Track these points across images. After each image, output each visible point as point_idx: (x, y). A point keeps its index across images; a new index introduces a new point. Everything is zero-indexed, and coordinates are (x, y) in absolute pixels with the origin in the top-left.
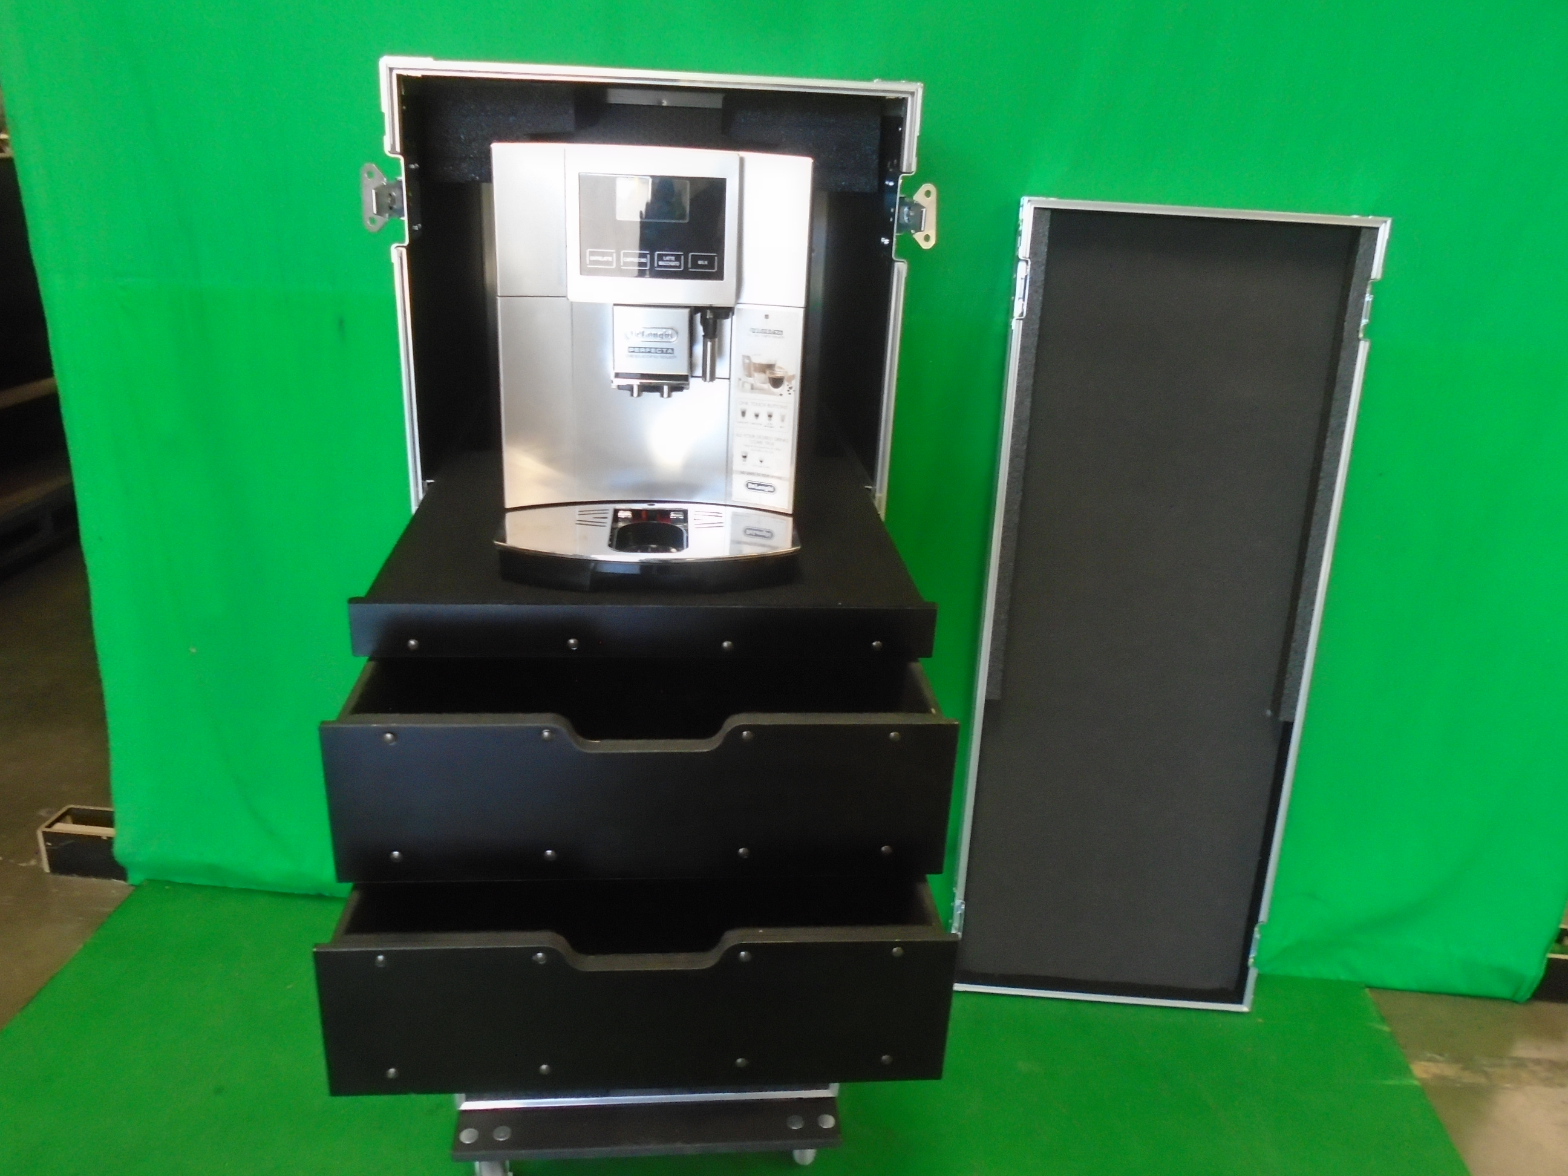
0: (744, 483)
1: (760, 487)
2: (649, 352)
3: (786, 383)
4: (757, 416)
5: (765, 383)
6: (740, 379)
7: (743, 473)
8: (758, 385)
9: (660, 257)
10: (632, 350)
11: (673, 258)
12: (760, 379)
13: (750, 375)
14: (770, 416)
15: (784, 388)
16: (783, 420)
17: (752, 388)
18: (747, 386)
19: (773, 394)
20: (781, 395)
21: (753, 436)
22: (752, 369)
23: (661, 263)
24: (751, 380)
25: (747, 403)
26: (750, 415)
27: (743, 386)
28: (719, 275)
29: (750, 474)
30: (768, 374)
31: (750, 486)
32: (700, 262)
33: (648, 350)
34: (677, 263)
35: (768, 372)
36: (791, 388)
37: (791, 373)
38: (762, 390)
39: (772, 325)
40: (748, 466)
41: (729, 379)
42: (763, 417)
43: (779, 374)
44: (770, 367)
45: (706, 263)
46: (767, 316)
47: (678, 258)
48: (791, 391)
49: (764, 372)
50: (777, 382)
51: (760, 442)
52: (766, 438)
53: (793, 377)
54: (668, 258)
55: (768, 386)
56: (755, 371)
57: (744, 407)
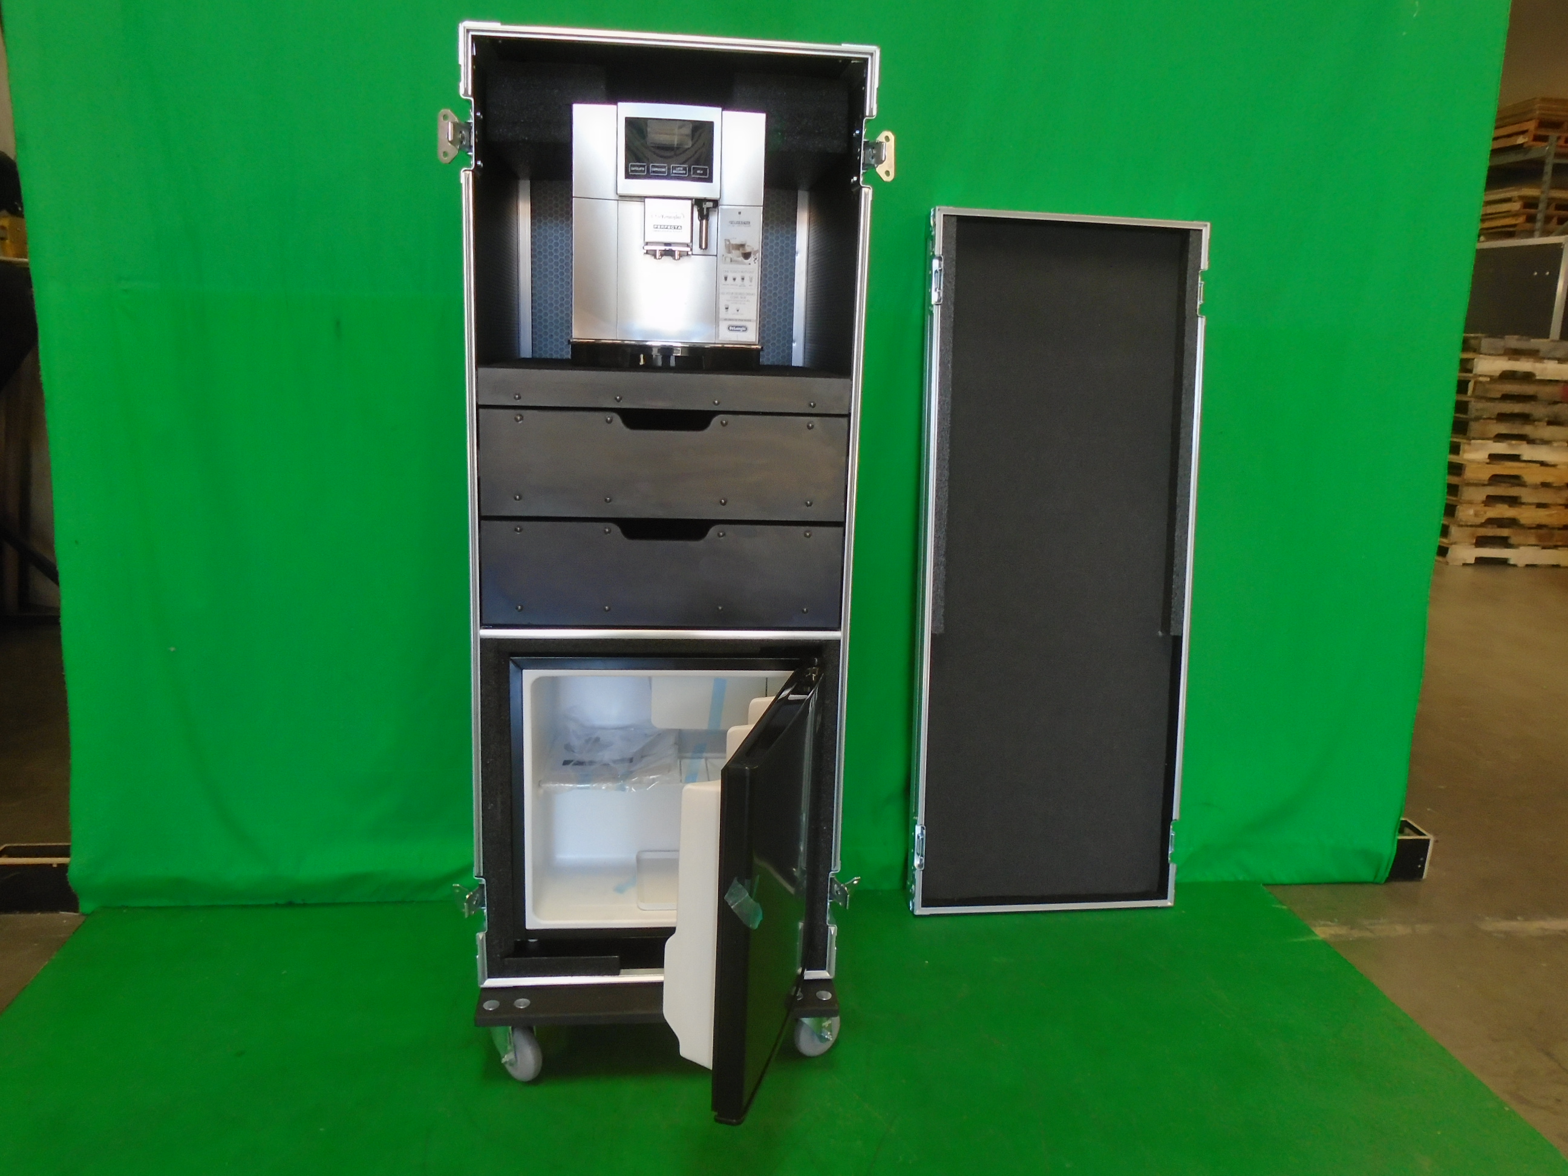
0: (727, 327)
1: (737, 329)
2: (667, 228)
3: (752, 256)
4: (734, 279)
5: (738, 257)
6: (723, 255)
7: (726, 320)
8: (735, 258)
9: (674, 168)
10: (656, 227)
11: (682, 169)
12: (736, 254)
13: (729, 252)
14: (743, 279)
15: (751, 259)
16: (751, 281)
17: (731, 261)
18: (728, 260)
19: (745, 264)
20: (750, 264)
21: (732, 293)
22: (731, 248)
23: (674, 172)
24: (730, 255)
25: (728, 272)
26: (730, 279)
27: (725, 259)
28: (709, 179)
29: (730, 320)
30: (741, 251)
31: (733, 328)
32: (698, 172)
33: (666, 227)
34: (684, 172)
35: (741, 249)
36: (756, 259)
37: (755, 249)
38: (737, 262)
39: (743, 218)
40: (731, 313)
41: (716, 256)
42: (739, 279)
43: (748, 250)
44: (742, 246)
45: (702, 172)
46: (740, 213)
47: (685, 169)
48: (756, 261)
49: (739, 249)
50: (747, 256)
51: (737, 297)
52: (740, 294)
53: (757, 251)
54: (679, 169)
55: (741, 259)
56: (733, 249)
57: (726, 274)
